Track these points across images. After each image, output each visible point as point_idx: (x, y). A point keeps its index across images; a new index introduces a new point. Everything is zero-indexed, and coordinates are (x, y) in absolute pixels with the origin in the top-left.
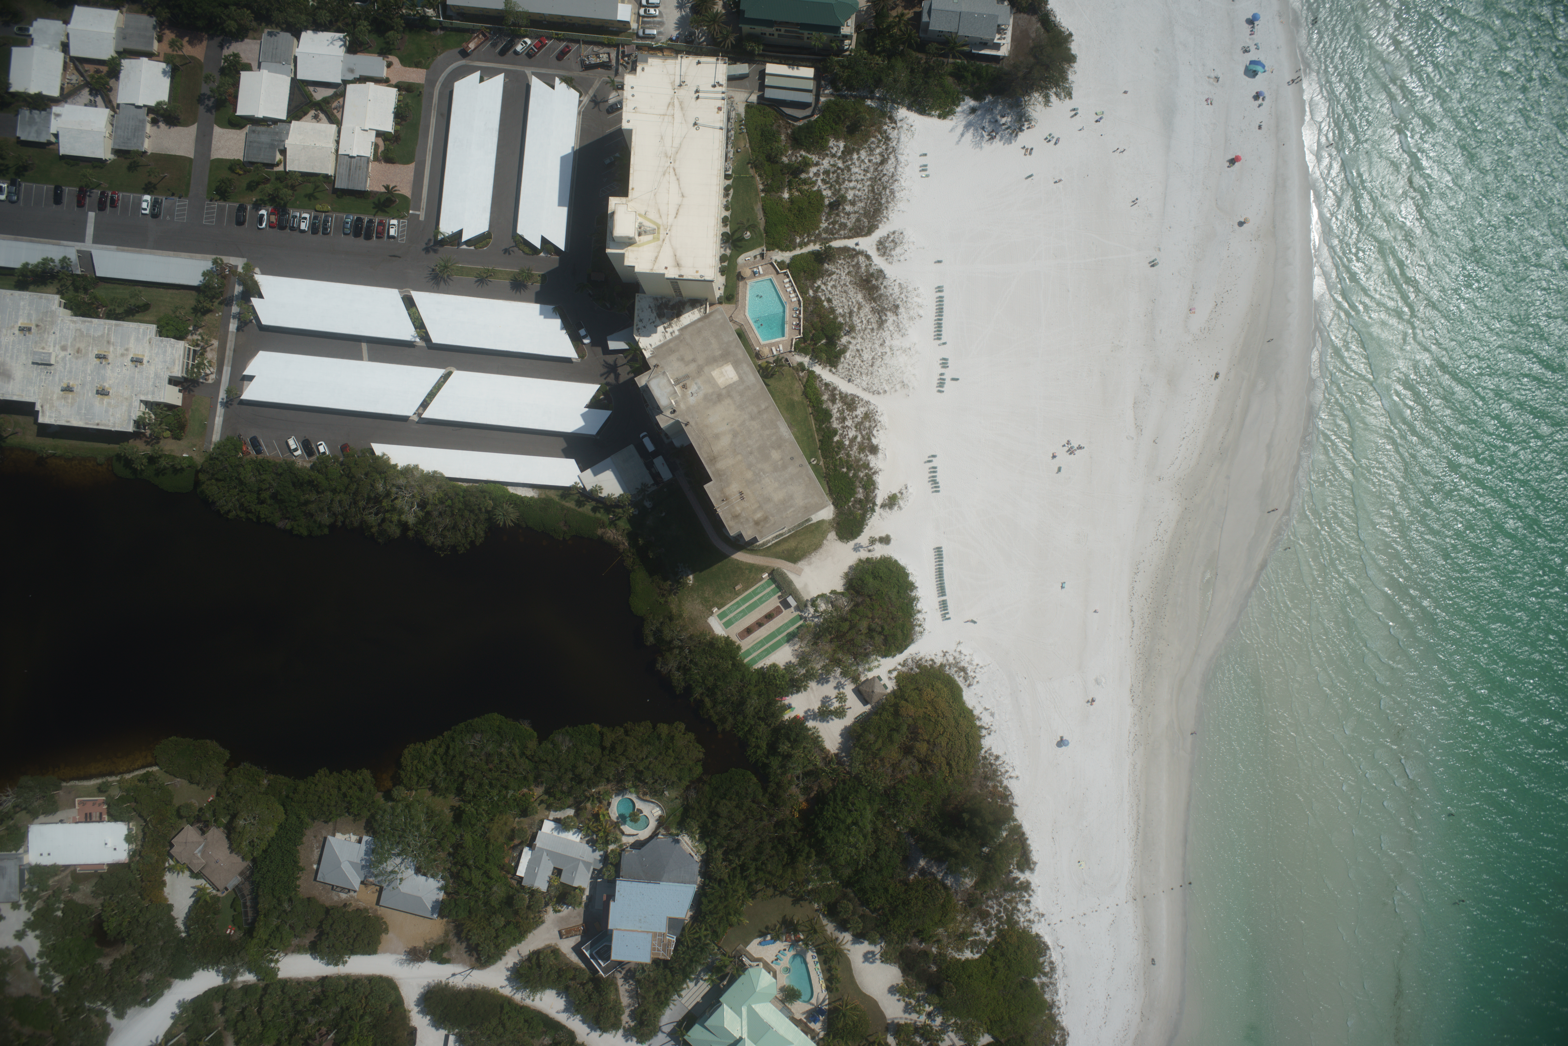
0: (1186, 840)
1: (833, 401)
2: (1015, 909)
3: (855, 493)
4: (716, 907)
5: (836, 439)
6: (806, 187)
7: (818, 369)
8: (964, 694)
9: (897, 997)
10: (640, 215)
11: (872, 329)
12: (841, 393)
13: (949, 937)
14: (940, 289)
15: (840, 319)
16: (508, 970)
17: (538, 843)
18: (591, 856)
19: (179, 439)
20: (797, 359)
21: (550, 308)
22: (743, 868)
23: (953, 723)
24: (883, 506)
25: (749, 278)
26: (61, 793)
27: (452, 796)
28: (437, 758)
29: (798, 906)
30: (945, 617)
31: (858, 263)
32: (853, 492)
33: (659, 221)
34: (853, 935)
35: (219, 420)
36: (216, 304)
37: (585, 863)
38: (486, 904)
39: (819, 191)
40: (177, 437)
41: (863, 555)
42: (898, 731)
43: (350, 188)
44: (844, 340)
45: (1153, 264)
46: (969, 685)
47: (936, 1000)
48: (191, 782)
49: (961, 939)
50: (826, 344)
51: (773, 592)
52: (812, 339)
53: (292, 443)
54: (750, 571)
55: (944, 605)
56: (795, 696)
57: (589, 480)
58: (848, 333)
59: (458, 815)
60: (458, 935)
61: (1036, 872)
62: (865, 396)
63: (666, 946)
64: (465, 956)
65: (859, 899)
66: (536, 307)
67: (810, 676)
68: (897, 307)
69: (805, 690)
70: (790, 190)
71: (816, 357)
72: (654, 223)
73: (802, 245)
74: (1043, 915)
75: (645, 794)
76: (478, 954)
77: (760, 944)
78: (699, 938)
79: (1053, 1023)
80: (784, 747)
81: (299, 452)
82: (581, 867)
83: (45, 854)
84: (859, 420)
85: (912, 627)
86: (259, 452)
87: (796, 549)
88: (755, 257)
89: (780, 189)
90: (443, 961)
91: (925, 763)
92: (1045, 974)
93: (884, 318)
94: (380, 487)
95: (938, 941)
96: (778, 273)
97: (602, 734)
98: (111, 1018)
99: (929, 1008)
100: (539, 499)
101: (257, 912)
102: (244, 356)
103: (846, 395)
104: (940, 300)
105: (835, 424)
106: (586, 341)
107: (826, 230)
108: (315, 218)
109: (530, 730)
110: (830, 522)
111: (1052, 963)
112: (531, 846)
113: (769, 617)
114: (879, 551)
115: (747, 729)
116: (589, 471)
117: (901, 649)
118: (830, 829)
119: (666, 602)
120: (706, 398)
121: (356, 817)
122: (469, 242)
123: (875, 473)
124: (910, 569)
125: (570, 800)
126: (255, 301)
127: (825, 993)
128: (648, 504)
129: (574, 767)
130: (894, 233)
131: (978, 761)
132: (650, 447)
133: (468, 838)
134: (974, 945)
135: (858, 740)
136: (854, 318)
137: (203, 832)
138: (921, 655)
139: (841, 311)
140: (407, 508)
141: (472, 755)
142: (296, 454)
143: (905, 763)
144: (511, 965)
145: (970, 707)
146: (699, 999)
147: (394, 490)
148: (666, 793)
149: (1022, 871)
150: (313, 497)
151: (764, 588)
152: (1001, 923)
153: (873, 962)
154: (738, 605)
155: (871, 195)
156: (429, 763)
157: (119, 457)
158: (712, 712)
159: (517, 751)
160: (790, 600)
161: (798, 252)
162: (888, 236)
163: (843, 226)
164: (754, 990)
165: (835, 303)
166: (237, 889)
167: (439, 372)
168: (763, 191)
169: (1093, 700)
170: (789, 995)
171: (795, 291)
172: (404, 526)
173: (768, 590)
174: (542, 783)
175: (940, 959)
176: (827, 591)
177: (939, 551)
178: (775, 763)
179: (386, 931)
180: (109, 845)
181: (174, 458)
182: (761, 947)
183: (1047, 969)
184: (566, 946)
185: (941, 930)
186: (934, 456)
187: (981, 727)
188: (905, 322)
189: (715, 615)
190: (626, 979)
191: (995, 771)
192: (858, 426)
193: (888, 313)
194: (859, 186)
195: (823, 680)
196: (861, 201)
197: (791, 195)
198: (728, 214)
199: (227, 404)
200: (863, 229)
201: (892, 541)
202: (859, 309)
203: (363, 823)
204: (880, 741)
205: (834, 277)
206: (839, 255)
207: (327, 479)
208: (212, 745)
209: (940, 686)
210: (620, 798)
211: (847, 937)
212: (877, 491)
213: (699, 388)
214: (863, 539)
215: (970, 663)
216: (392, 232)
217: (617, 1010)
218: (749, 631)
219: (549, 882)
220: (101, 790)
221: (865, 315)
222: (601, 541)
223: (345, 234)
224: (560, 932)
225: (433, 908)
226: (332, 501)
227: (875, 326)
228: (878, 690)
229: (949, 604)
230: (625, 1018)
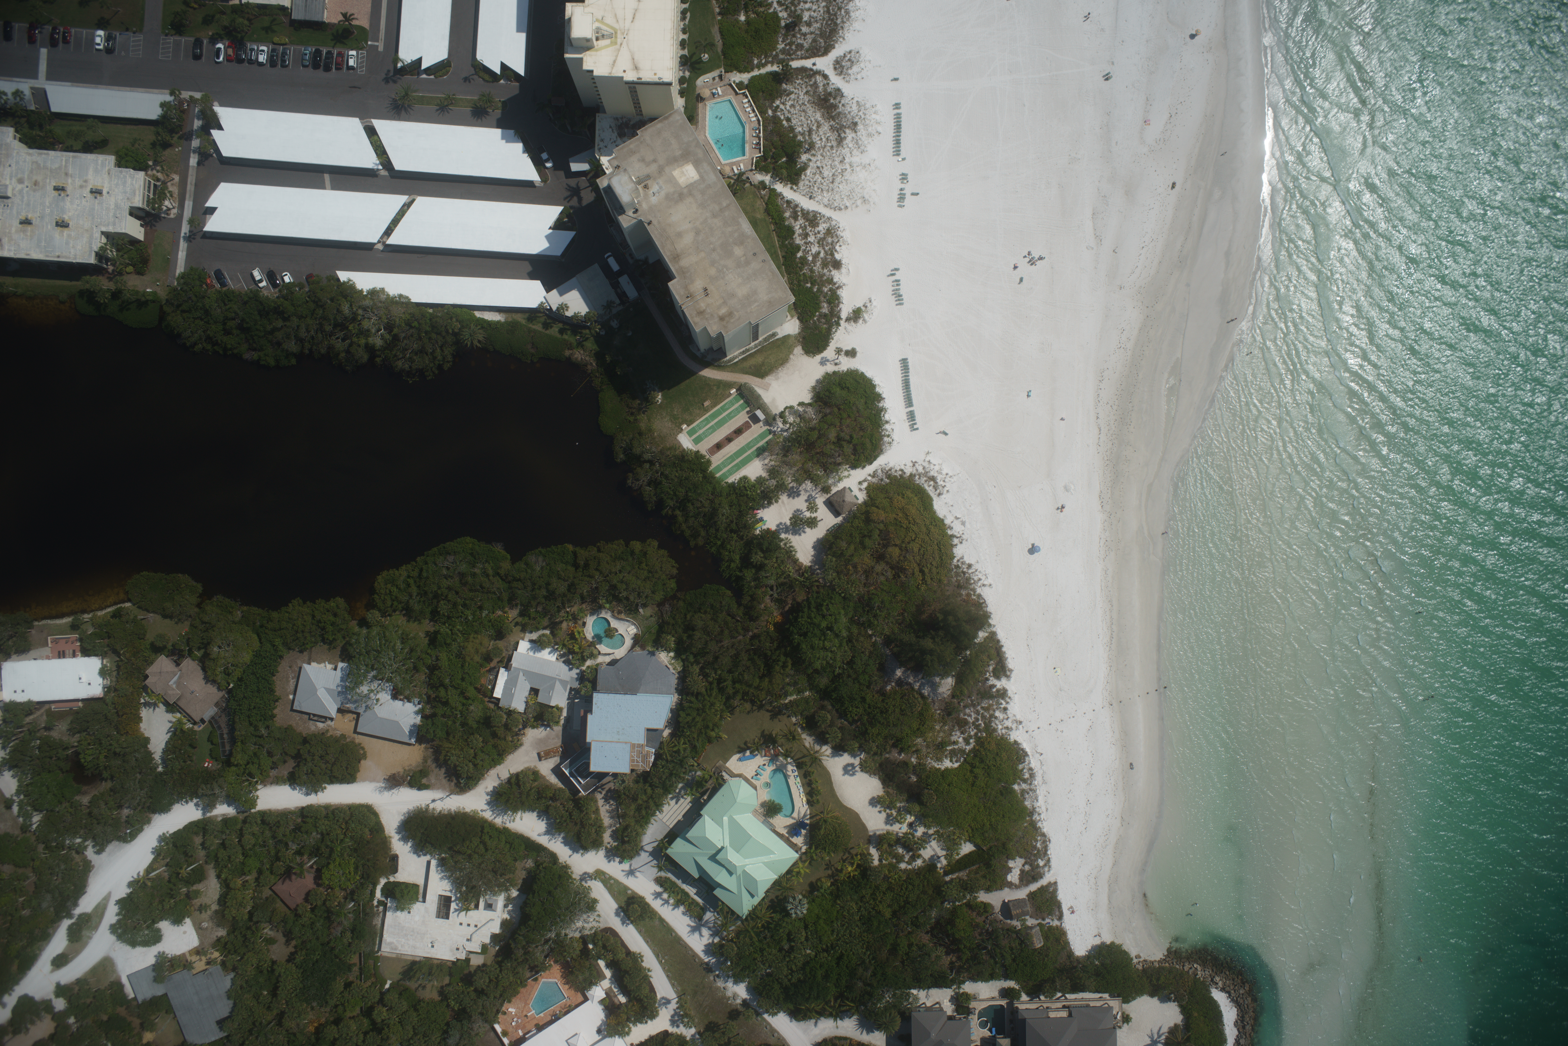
0: (1159, 647)
1: (796, 218)
2: (992, 716)
3: (820, 308)
4: (694, 719)
5: (799, 254)
6: (762, 9)
7: (779, 187)
8: (935, 503)
9: (878, 808)
10: (597, 20)
11: (832, 147)
12: (802, 210)
13: (928, 747)
14: (897, 106)
15: (800, 138)
16: (488, 794)
17: (515, 663)
18: (567, 675)
19: (142, 274)
20: (758, 177)
21: (512, 132)
22: (720, 681)
23: (924, 529)
24: (848, 320)
25: (709, 99)
26: (33, 632)
27: (427, 621)
28: (411, 581)
29: (776, 720)
30: (913, 428)
31: (815, 83)
32: (818, 307)
33: (616, 26)
34: (832, 748)
35: (182, 255)
36: (175, 139)
37: (562, 682)
38: (463, 725)
39: (775, 13)
40: (140, 273)
41: (830, 368)
42: (870, 537)
43: (307, 18)
44: (804, 157)
45: (1107, 78)
46: (939, 494)
47: (917, 808)
48: (165, 616)
49: (940, 748)
50: (786, 162)
51: (742, 408)
52: (772, 158)
53: (257, 275)
54: (718, 387)
55: (911, 416)
56: (766, 510)
57: (554, 299)
58: (808, 151)
59: (433, 639)
60: (436, 760)
61: (1012, 680)
62: (827, 212)
63: (646, 756)
64: (444, 781)
65: (837, 711)
66: (498, 132)
67: (781, 487)
68: (855, 124)
69: (777, 502)
70: (746, 12)
71: (777, 176)
72: (612, 27)
73: (760, 66)
74: (1021, 722)
75: (620, 612)
76: (457, 779)
77: (740, 760)
78: (678, 752)
79: (1034, 828)
80: (757, 557)
81: (264, 284)
82: (558, 686)
83: (19, 691)
84: (821, 235)
85: (881, 437)
86: (223, 284)
87: (763, 364)
88: (714, 79)
89: (737, 12)
90: (421, 787)
91: (898, 569)
92: (1025, 781)
93: (843, 135)
94: (346, 309)
95: (917, 751)
96: (737, 94)
97: (575, 554)
98: (90, 853)
99: (910, 819)
100: (506, 322)
101: (233, 741)
102: (206, 188)
103: (808, 212)
104: (898, 117)
105: (798, 241)
106: (549, 165)
107: (783, 51)
108: (273, 50)
109: (504, 552)
110: (796, 337)
111: (1031, 769)
112: (507, 667)
113: (738, 432)
114: (846, 364)
115: (719, 543)
116: (554, 292)
117: (870, 460)
118: (805, 635)
119: (636, 420)
120: (668, 197)
121: (330, 644)
122: (428, 71)
123: (839, 287)
124: (877, 381)
125: (545, 622)
126: (215, 133)
127: (806, 807)
128: (615, 324)
129: (548, 584)
130: (850, 52)
131: (951, 570)
132: (615, 266)
133: (443, 656)
134: (953, 754)
135: (830, 548)
136: (814, 136)
137: (178, 664)
138: (891, 465)
139: (800, 129)
140: (373, 331)
141: (446, 577)
142: (261, 285)
143: (879, 568)
144: (490, 789)
145: (941, 516)
146: (680, 817)
147: (360, 312)
148: (641, 610)
149: (998, 678)
150: (279, 323)
151: (732, 403)
152: (980, 731)
153: (853, 774)
154: (707, 421)
155: (826, 16)
156: (402, 586)
157: (82, 293)
158: (684, 526)
159: (490, 572)
160: (759, 413)
161: (756, 73)
162: (845, 55)
163: (800, 47)
164: (734, 801)
165: (794, 122)
166: (213, 720)
167: (402, 199)
168: (719, 14)
169: (1063, 507)
170: (770, 810)
171: (754, 111)
172: (370, 349)
173: (737, 405)
174: (516, 605)
175: (919, 769)
176: (795, 404)
177: (904, 363)
178: (749, 574)
179: (364, 756)
180: (83, 680)
181: (137, 292)
182: (740, 763)
183: (1027, 776)
184: (546, 768)
185: (919, 740)
186: (897, 270)
187: (953, 536)
188: (864, 138)
189: (685, 432)
190: (606, 799)
191: (968, 579)
192: (821, 242)
193: (847, 131)
194: (814, 7)
195: (794, 493)
196: (816, 21)
197: (747, 17)
198: (686, 37)
199: (189, 239)
200: (820, 49)
201: (858, 354)
202: (818, 127)
203: (338, 651)
204: (852, 547)
205: (793, 96)
206: (797, 75)
207: (293, 305)
208: (184, 579)
209: (911, 495)
210: (595, 617)
211: (826, 750)
212: (841, 306)
213: (661, 188)
214: (829, 353)
215: (939, 472)
216: (351, 62)
217: (600, 829)
218: (719, 446)
219: (527, 703)
220: (74, 627)
221: (824, 134)
222: (570, 363)
223: (304, 66)
224: (539, 754)
225: (411, 732)
226: (298, 327)
227: (834, 143)
228: (848, 498)
229: (916, 414)
230: (607, 837)
